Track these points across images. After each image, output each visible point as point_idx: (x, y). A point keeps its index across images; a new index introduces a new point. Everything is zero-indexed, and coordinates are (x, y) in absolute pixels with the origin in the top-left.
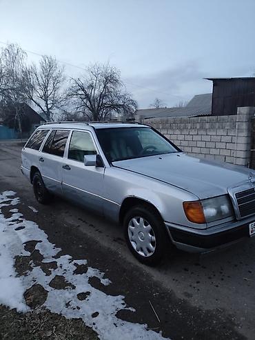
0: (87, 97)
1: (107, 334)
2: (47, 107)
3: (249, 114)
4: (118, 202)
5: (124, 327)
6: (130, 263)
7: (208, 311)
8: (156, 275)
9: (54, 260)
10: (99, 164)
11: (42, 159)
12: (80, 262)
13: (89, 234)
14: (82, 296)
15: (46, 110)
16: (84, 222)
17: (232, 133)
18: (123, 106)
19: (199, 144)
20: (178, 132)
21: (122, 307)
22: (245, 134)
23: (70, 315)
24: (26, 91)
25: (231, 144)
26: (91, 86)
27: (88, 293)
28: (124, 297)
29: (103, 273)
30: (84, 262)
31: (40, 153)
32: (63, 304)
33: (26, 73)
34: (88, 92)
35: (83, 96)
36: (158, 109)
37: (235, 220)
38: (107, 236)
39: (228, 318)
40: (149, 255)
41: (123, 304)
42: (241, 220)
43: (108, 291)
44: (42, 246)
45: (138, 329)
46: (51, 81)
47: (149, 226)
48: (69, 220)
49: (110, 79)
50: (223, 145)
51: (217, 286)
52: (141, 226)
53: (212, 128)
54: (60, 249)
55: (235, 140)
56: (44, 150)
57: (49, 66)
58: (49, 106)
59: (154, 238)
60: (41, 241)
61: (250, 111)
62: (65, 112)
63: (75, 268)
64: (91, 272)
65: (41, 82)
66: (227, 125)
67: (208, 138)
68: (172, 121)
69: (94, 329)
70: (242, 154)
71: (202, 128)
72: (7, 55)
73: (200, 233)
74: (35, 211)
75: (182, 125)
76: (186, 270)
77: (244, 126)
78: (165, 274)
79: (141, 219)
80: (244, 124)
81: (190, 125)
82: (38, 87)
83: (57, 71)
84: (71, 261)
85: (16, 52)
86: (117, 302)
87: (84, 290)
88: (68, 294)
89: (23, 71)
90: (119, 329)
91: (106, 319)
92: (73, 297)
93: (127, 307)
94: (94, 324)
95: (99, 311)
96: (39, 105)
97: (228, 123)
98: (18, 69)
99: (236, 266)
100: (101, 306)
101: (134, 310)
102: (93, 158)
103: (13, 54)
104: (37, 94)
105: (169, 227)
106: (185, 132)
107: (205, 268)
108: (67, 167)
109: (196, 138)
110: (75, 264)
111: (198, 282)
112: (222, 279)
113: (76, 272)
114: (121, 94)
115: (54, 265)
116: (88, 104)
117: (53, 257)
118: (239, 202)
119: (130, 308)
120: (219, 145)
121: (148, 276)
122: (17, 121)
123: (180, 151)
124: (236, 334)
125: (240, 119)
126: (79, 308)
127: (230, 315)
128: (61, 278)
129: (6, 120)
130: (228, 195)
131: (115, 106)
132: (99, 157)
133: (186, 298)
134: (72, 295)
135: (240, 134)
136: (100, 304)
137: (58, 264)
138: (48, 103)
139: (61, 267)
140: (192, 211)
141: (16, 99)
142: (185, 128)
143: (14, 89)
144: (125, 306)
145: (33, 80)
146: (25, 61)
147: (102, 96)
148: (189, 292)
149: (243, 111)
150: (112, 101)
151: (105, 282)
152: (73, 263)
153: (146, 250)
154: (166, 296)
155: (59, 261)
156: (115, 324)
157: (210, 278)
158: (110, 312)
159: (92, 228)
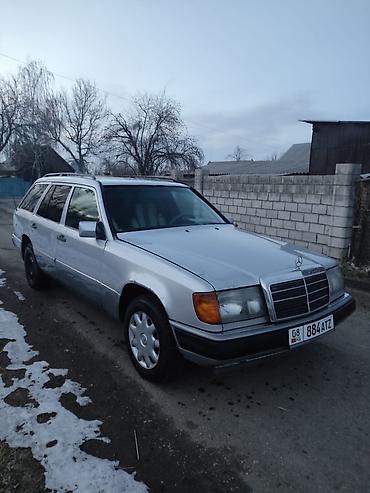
0: (132, 141)
1: (58, 471)
2: (80, 153)
3: (352, 174)
4: (116, 289)
5: (85, 463)
6: (127, 377)
7: (211, 450)
8: (156, 395)
9: (24, 367)
10: (100, 235)
11: (34, 225)
12: (56, 372)
13: (85, 335)
14: (44, 418)
15: (78, 157)
16: (84, 317)
17: (326, 201)
18: (181, 155)
19: (282, 215)
20: (253, 196)
21: (93, 436)
22: (344, 203)
23: (16, 442)
24: (51, 129)
25: (326, 217)
26: (138, 126)
27: (54, 414)
28: (101, 423)
29: (84, 389)
30: (63, 372)
31: (33, 217)
32: (13, 427)
33: (52, 103)
34: (134, 133)
35: (126, 140)
36: (238, 161)
37: (269, 323)
38: (109, 338)
39: (235, 460)
40: (152, 366)
41: (96, 432)
42: (276, 323)
43: (82, 413)
44: (12, 347)
45: (103, 467)
46: (88, 117)
47: (153, 325)
48: (63, 312)
49: (165, 117)
50: (314, 218)
51: (237, 416)
52: (143, 325)
53: (301, 192)
54: (37, 353)
55: (331, 210)
56: (39, 213)
57: (86, 95)
58: (83, 152)
59: (157, 343)
60: (14, 340)
61: (354, 170)
62: (107, 162)
63: (48, 379)
64: (68, 386)
65: (73, 116)
66: (321, 190)
67: (293, 207)
68: (245, 180)
69: (43, 463)
70: (340, 233)
71: (286, 192)
72: (27, 77)
73: (212, 338)
74: (21, 298)
75: (259, 186)
76: (202, 390)
77: (345, 192)
78: (172, 394)
79: (144, 315)
80: (345, 188)
81: (269, 186)
82: (68, 125)
83: (97, 102)
84: (46, 368)
85: (38, 72)
86: (89, 429)
87: (49, 410)
88: (25, 414)
89: (47, 100)
90: (77, 465)
91: (64, 451)
92: (31, 418)
93: (100, 436)
94: (45, 456)
95: (60, 440)
96: (68, 150)
97: (323, 187)
98: (40, 97)
99: (275, 389)
100: (64, 434)
101: (108, 441)
102: (91, 227)
103: (34, 75)
104: (66, 134)
105: (176, 328)
106: (263, 197)
107: (229, 389)
108: (62, 238)
109: (277, 206)
110: (50, 375)
111: (211, 409)
112: (248, 407)
113: (47, 385)
114: (180, 138)
115: (20, 374)
116: (133, 151)
117: (24, 363)
118: (275, 297)
119: (103, 439)
120: (308, 218)
121: (146, 396)
122: (35, 170)
123: (227, 222)
124: (239, 482)
125: (338, 181)
126: (32, 433)
127: (239, 456)
128: (23, 392)
129: (21, 170)
130: (260, 286)
131: (171, 156)
132: (100, 225)
133: (187, 430)
134: (30, 415)
135: (338, 203)
136: (64, 430)
137: (27, 373)
138: (82, 146)
139: (29, 377)
140: (205, 306)
141: (36, 140)
142: (263, 190)
143: (33, 125)
144: (99, 434)
145: (61, 114)
146: (50, 86)
147: (153, 140)
148: (195, 422)
149: (344, 169)
150: (167, 148)
151: (82, 401)
152: (47, 372)
153: (148, 360)
154: (161, 425)
155: (29, 369)
156: (74, 458)
157: (230, 404)
158: (72, 441)
159: (92, 325)
